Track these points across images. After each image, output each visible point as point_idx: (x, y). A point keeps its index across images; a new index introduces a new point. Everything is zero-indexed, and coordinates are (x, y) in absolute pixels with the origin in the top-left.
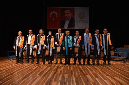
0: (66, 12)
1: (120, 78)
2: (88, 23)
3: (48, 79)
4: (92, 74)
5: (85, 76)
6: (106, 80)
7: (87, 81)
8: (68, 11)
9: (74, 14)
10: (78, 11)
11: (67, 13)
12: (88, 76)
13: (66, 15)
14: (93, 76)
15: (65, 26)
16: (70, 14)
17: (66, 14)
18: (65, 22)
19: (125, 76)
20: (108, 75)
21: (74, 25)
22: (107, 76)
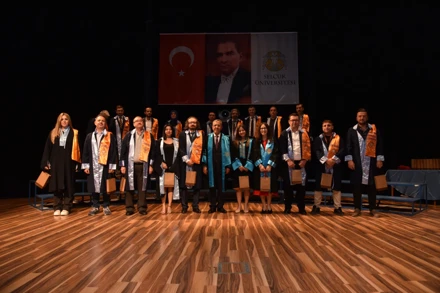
0: (222, 48)
1: (396, 260)
2: (296, 86)
3: (177, 265)
4: (313, 249)
5: (293, 257)
6: (357, 265)
7: (300, 270)
8: (231, 46)
9: (248, 56)
10: (262, 45)
11: (228, 54)
12: (302, 256)
13: (224, 60)
14: (316, 257)
15: (219, 95)
16: (237, 56)
17: (221, 54)
18: (219, 82)
19: (413, 253)
20: (362, 253)
21: (249, 94)
22: (359, 256)
